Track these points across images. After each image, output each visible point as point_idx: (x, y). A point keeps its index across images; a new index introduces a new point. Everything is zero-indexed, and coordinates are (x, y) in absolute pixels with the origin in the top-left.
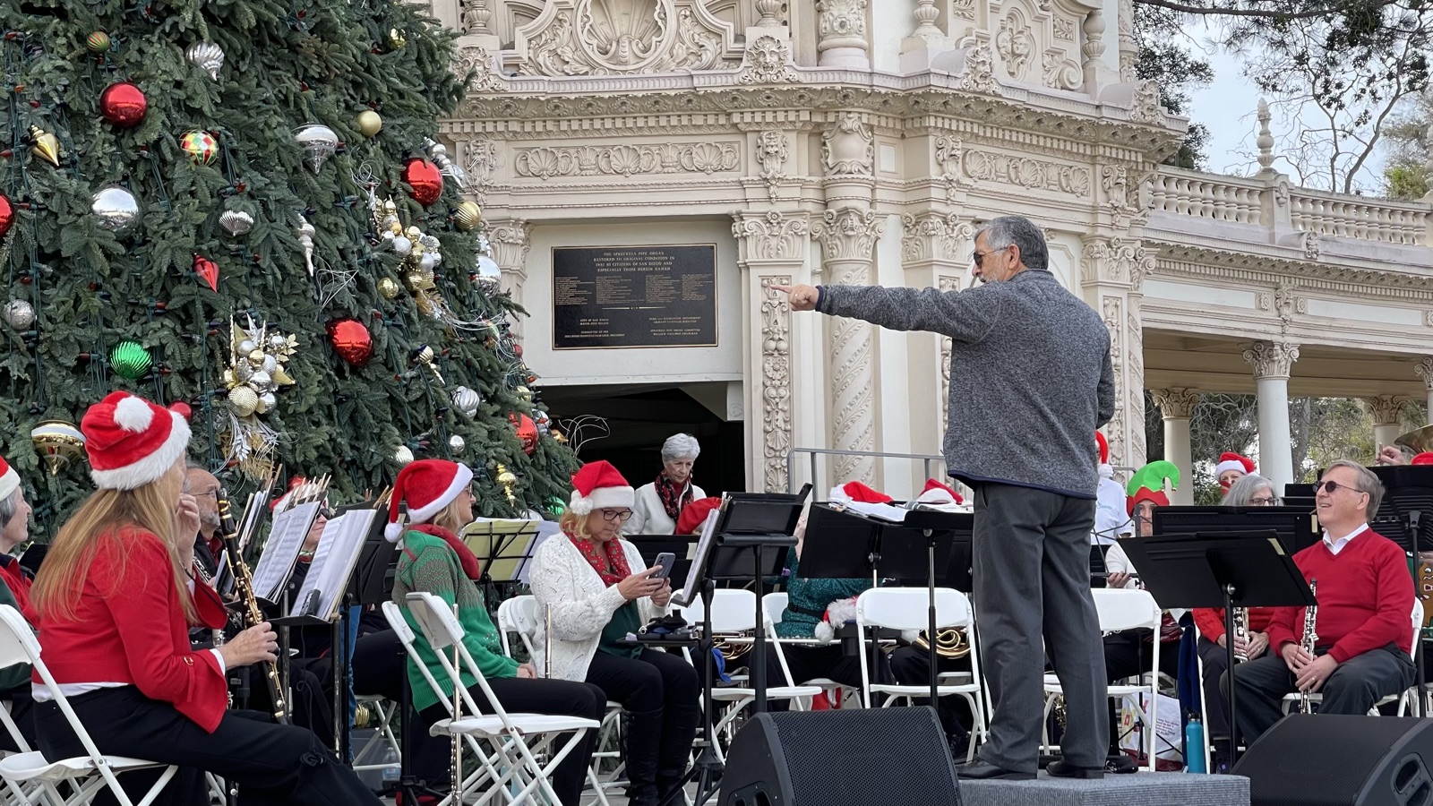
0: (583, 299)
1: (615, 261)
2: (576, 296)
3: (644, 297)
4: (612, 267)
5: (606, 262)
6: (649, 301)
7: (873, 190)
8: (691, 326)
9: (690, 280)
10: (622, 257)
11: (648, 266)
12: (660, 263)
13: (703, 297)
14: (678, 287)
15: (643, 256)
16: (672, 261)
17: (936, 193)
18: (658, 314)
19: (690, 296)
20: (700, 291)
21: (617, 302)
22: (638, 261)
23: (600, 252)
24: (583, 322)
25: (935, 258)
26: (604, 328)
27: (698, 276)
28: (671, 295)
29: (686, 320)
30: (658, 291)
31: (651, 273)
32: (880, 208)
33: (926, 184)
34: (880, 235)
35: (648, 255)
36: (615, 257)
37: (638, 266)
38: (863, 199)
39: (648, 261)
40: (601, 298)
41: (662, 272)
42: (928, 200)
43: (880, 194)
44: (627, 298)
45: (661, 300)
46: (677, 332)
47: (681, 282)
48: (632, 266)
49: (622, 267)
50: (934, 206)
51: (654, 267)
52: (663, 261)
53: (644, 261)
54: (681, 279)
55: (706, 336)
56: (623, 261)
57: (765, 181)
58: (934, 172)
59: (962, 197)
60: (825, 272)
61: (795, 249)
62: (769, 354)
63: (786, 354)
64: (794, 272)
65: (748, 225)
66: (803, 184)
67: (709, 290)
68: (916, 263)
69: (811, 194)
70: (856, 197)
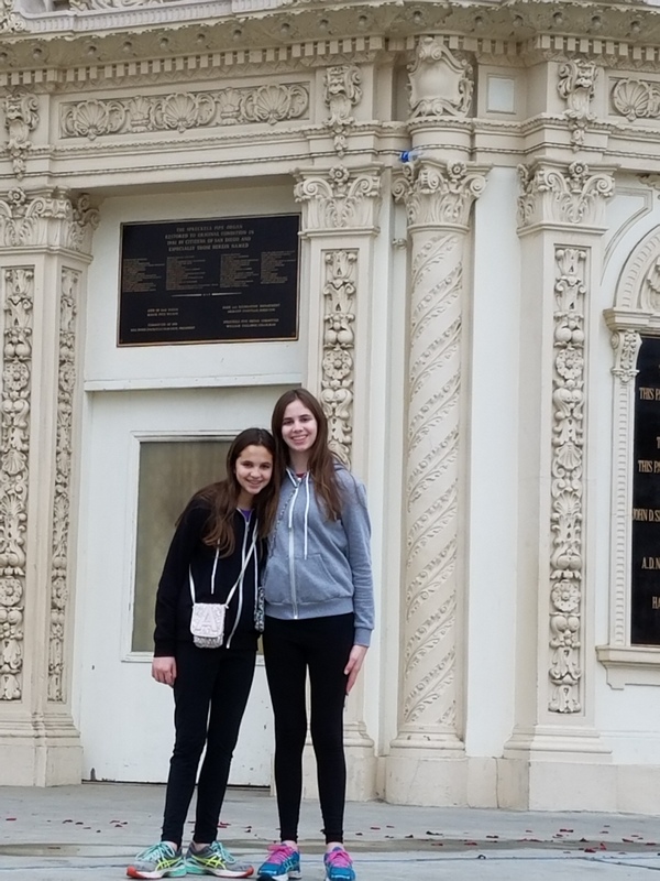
0: (152, 284)
1: (189, 238)
2: (144, 281)
3: (218, 282)
4: (184, 245)
5: (179, 239)
6: (222, 286)
7: (472, 137)
8: (268, 315)
9: (270, 259)
10: (196, 232)
11: (224, 243)
12: (237, 240)
13: (286, 279)
14: (257, 267)
15: (220, 231)
16: (251, 235)
17: (550, 136)
18: (234, 301)
19: (269, 278)
20: (281, 272)
21: (190, 287)
22: (214, 237)
23: (171, 227)
24: (151, 312)
25: (544, 222)
26: (172, 319)
27: (281, 253)
28: (248, 278)
29: (264, 308)
30: (233, 274)
31: (226, 251)
32: (481, 159)
33: (539, 125)
34: (476, 194)
35: (225, 230)
36: (189, 233)
37: (213, 243)
38: (458, 148)
39: (224, 237)
40: (172, 284)
41: (236, 250)
42: (542, 147)
43: (480, 142)
44: (199, 282)
45: (237, 285)
46: (253, 323)
47: (260, 262)
48: (206, 244)
49: (196, 245)
50: (550, 154)
51: (230, 243)
52: (241, 237)
53: (220, 237)
54: (259, 257)
55: (284, 326)
56: (197, 238)
57: (330, 130)
58: (553, 109)
59: (601, 141)
60: (408, 244)
61: (364, 215)
62: (329, 347)
63: (349, 347)
64: (363, 244)
65: (307, 186)
66: (380, 132)
67: (291, 270)
68: (529, 230)
69: (392, 144)
70: (441, 145)
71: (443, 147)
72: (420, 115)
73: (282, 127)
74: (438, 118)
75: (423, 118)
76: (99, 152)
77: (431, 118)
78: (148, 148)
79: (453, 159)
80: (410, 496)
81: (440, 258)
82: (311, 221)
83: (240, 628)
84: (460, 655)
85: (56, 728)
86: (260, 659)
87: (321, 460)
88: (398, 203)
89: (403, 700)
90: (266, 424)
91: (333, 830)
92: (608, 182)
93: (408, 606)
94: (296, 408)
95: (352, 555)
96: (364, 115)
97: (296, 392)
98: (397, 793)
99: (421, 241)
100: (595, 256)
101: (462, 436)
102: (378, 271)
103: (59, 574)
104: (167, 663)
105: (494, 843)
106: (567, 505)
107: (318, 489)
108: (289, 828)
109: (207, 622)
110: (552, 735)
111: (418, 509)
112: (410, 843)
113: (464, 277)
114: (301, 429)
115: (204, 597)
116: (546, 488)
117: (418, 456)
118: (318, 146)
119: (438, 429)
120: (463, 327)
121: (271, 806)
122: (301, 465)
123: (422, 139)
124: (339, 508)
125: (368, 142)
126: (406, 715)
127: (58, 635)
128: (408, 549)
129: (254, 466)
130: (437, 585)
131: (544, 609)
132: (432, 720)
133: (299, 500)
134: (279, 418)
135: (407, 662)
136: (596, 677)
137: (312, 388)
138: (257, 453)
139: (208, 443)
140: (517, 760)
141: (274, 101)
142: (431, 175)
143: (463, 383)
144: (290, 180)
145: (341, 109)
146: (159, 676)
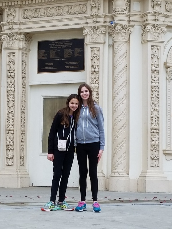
0: (46, 57)
1: (55, 45)
2: (44, 56)
3: (63, 56)
4: (54, 47)
5: (53, 45)
6: (65, 57)
7: (129, 17)
8: (77, 65)
9: (77, 50)
10: (58, 43)
11: (65, 46)
12: (68, 45)
13: (81, 55)
14: (73, 52)
15: (64, 43)
16: (72, 44)
17: (149, 17)
18: (67, 61)
19: (77, 55)
20: (80, 53)
21: (56, 58)
22: (62, 45)
23: (51, 42)
24: (46, 64)
25: (148, 40)
26: (51, 66)
27: (79, 49)
28: (71, 55)
29: (76, 63)
30: (67, 54)
31: (65, 48)
32: (132, 23)
33: (147, 14)
34: (130, 32)
35: (65, 43)
36: (55, 43)
37: (62, 46)
38: (125, 20)
39: (65, 44)
40: (51, 57)
41: (68, 48)
42: (147, 20)
43: (131, 19)
44: (58, 56)
45: (68, 57)
46: (73, 67)
47: (74, 51)
48: (60, 46)
49: (57, 47)
50: (149, 22)
51: (66, 46)
52: (69, 44)
53: (64, 44)
54: (74, 50)
55: (81, 67)
56: (58, 45)
57: (92, 16)
58: (150, 10)
59: (163, 18)
60: (113, 46)
61: (101, 38)
62: (93, 73)
63: (98, 73)
64: (101, 46)
65: (86, 31)
66: (105, 16)
67: (82, 53)
68: (144, 42)
69: (108, 20)
70: (121, 20)
71: (122, 20)
72: (115, 12)
73: (80, 16)
74: (120, 13)
75: (116, 13)
76: (32, 23)
77: (118, 13)
78: (45, 21)
79: (124, 23)
80: (114, 111)
81: (121, 49)
82: (87, 40)
83: (70, 146)
84: (127, 152)
85: (22, 173)
86: (75, 154)
87: (90, 102)
88: (110, 35)
89: (113, 164)
90: (77, 93)
91: (95, 198)
92: (165, 29)
93: (114, 140)
94: (84, 89)
95: (99, 126)
96: (101, 12)
97: (84, 85)
98: (111, 188)
99: (116, 45)
100: (162, 48)
101: (127, 95)
102: (105, 53)
103: (23, 133)
104: (51, 155)
105: (137, 201)
106: (155, 113)
107: (90, 109)
108: (83, 198)
109: (62, 145)
110: (151, 173)
111: (116, 115)
112: (115, 201)
113: (128, 54)
114: (85, 94)
115: (61, 138)
116: (149, 109)
117: (116, 101)
118: (89, 20)
119: (121, 94)
120: (127, 67)
121: (79, 192)
122: (85, 103)
123: (116, 18)
124: (96, 114)
125: (102, 19)
126: (113, 168)
127: (23, 148)
128: (114, 125)
129: (74, 104)
130: (121, 134)
131: (149, 140)
132: (120, 169)
133: (85, 112)
134: (80, 91)
135: (114, 154)
136: (163, 158)
137: (88, 83)
138: (75, 100)
139: (61, 98)
140: (143, 179)
141: (77, 9)
142: (119, 28)
143: (127, 82)
144: (82, 29)
145: (95, 11)
146: (49, 159)
